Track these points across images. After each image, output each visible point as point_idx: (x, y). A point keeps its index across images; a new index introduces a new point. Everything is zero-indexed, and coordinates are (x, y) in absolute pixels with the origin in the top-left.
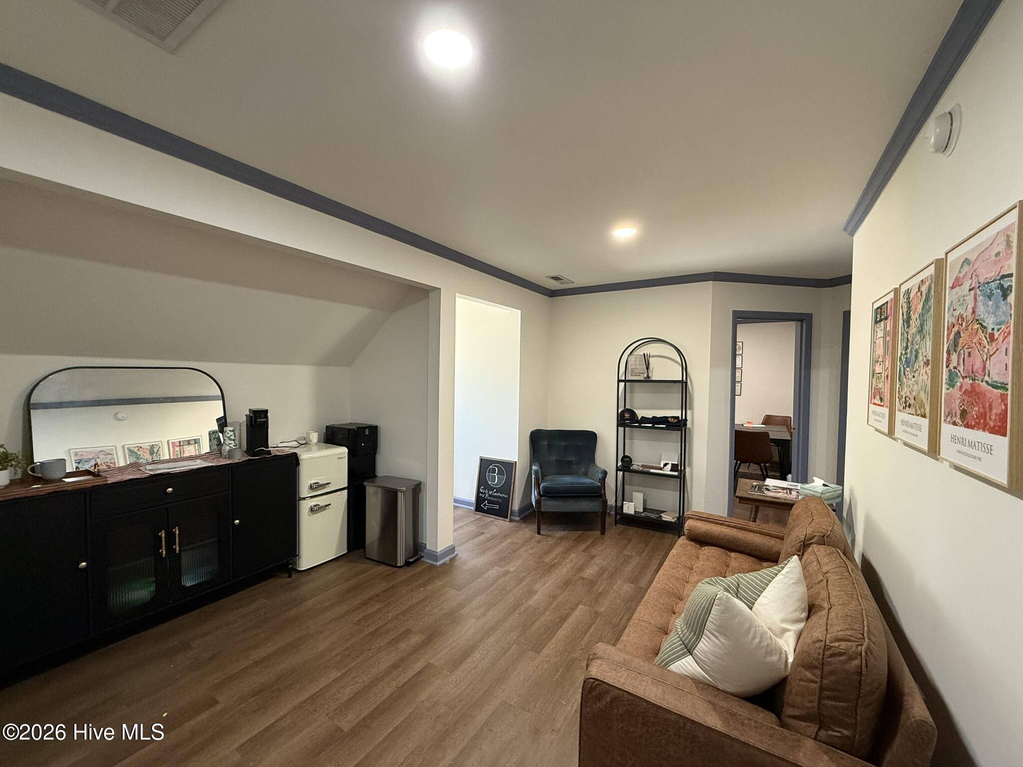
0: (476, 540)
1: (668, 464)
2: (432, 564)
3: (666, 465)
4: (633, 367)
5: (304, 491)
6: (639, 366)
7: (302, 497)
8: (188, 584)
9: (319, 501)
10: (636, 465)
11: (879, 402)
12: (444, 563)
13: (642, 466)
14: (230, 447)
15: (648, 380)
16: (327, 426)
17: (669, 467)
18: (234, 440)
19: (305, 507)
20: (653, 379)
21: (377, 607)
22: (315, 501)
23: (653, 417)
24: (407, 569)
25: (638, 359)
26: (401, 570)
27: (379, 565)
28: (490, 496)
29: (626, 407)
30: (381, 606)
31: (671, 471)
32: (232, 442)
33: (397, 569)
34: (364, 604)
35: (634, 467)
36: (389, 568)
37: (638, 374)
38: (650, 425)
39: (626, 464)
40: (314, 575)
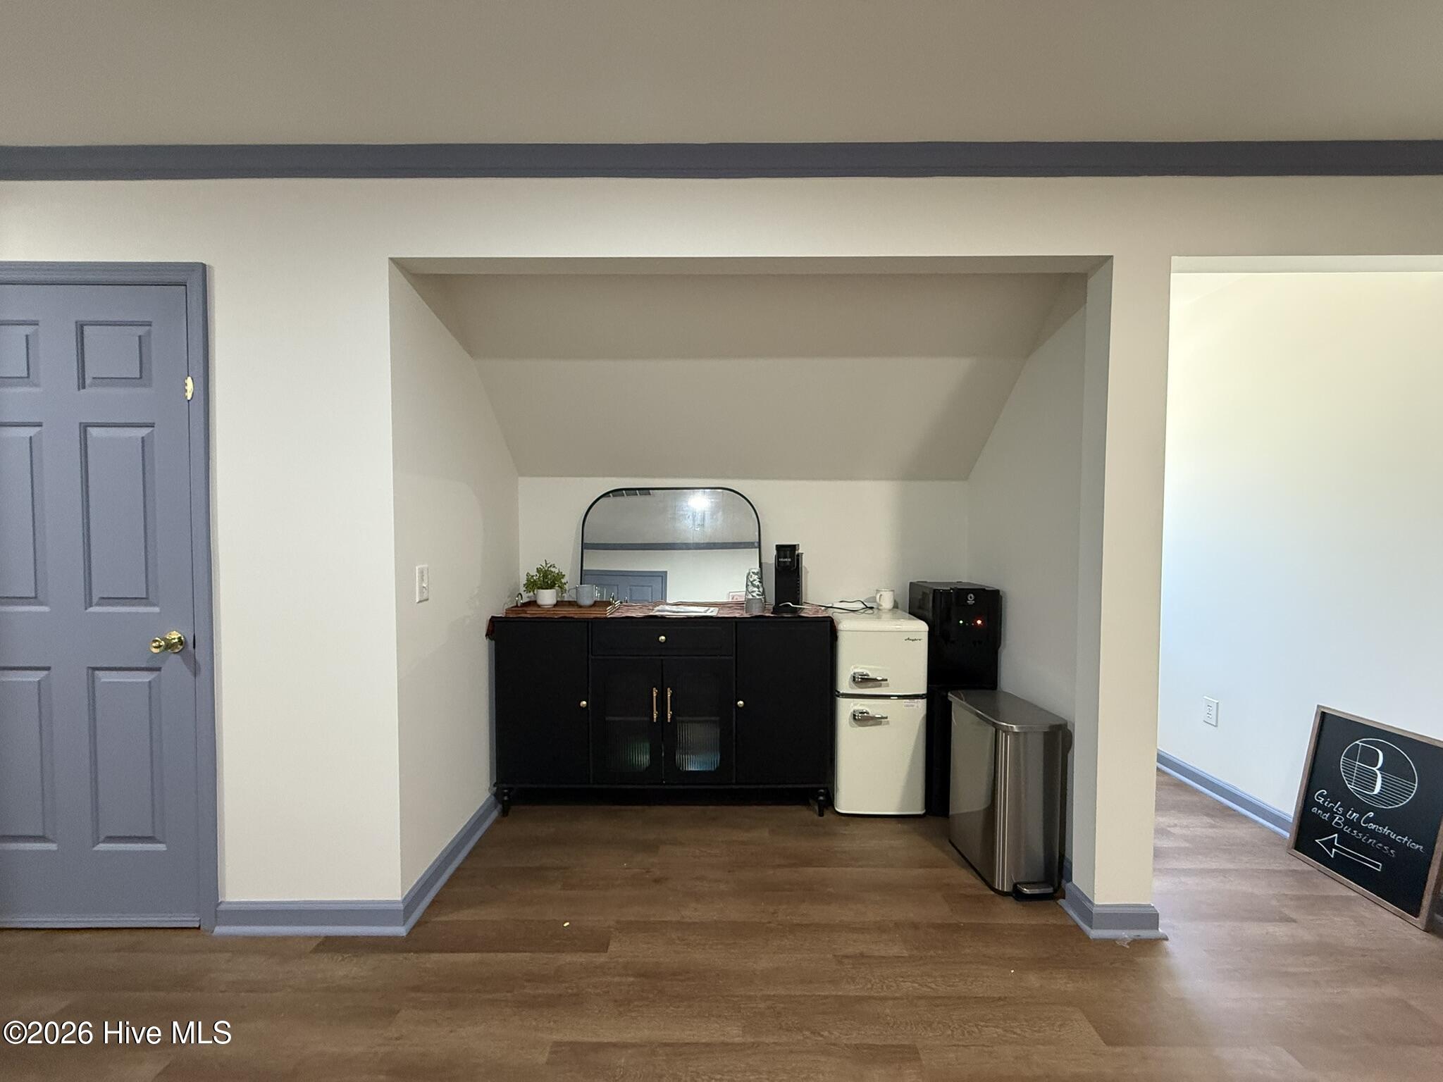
0: (1254, 930)
2: (1077, 926)
5: (844, 685)
7: (841, 692)
8: (692, 768)
9: (869, 706)
12: (1111, 943)
14: (753, 596)
16: (911, 583)
18: (758, 587)
19: (846, 708)
21: (895, 950)
22: (861, 705)
24: (1009, 905)
26: (999, 899)
27: (963, 867)
28: (1348, 822)
30: (906, 954)
32: (756, 589)
33: (992, 893)
34: (881, 928)
36: (979, 883)
40: (853, 829)
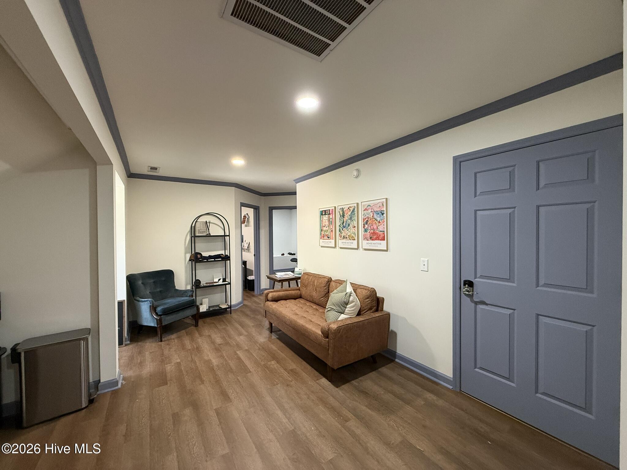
1: (221, 279)
3: (219, 280)
4: (199, 228)
6: (203, 227)
10: (203, 283)
11: (327, 238)
13: (206, 283)
15: (209, 236)
17: (221, 280)
20: (211, 235)
23: (209, 256)
25: (202, 224)
29: (196, 252)
31: (223, 282)
35: (202, 285)
37: (202, 232)
38: (213, 260)
39: (197, 284)
